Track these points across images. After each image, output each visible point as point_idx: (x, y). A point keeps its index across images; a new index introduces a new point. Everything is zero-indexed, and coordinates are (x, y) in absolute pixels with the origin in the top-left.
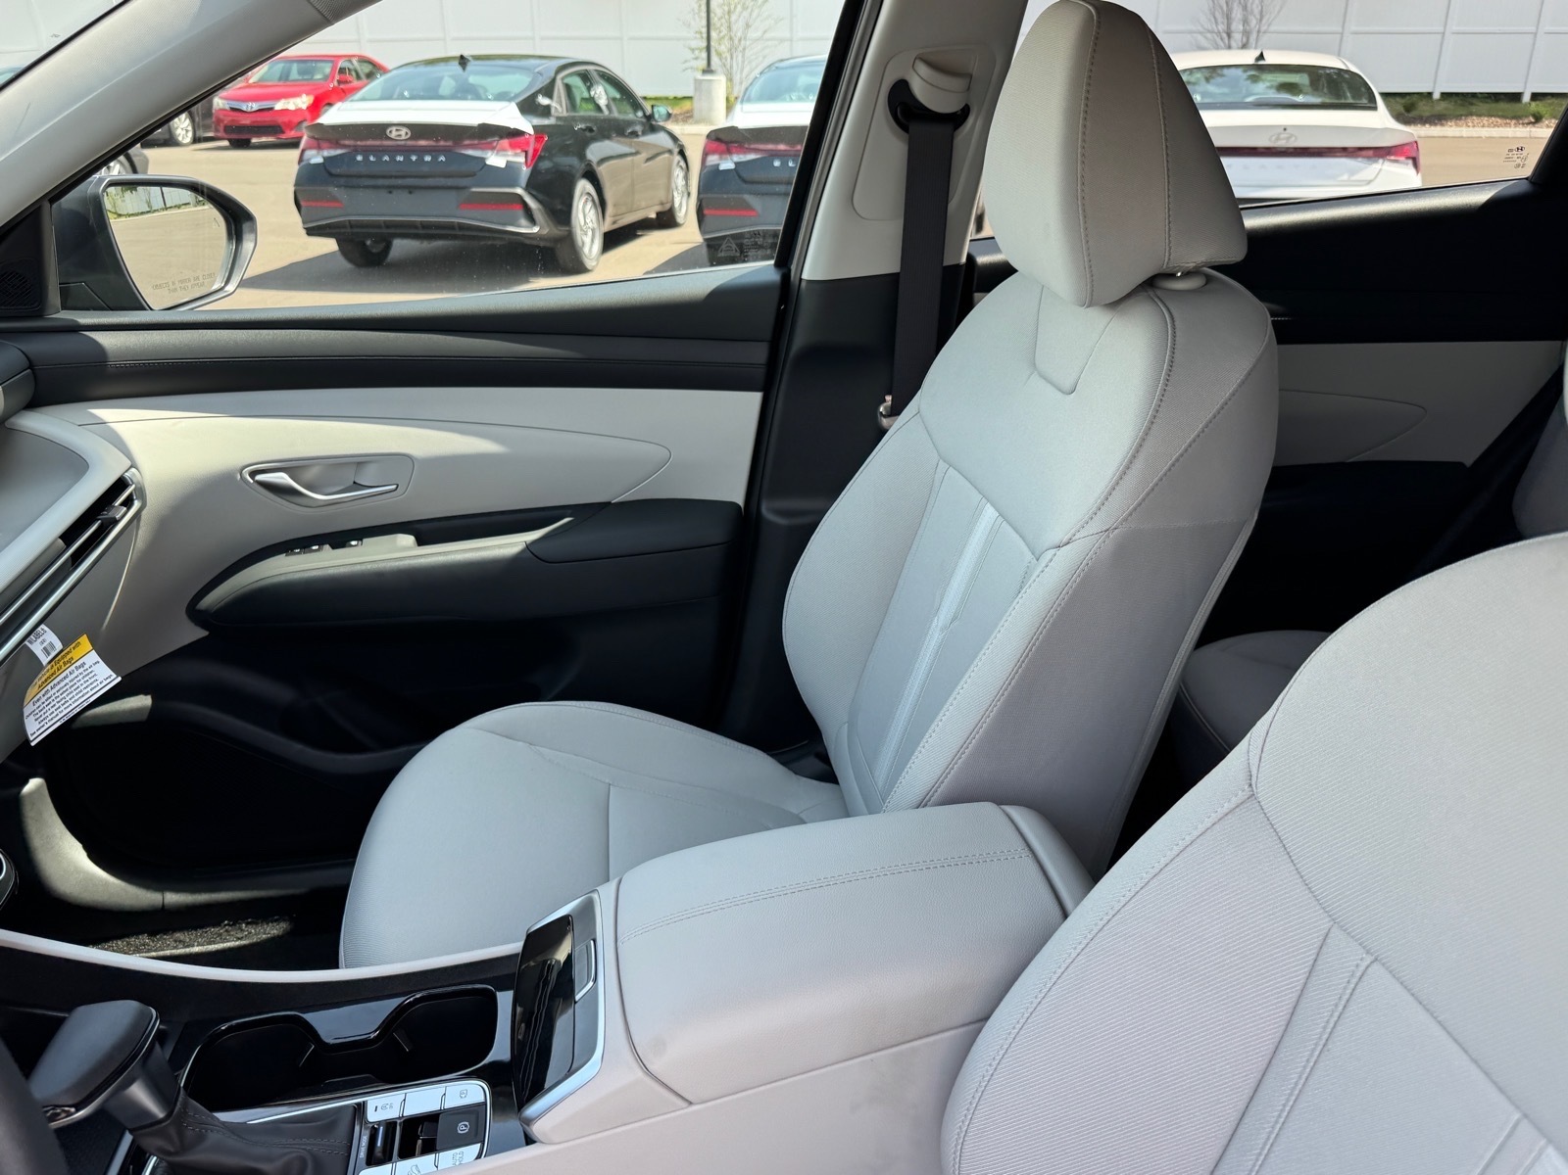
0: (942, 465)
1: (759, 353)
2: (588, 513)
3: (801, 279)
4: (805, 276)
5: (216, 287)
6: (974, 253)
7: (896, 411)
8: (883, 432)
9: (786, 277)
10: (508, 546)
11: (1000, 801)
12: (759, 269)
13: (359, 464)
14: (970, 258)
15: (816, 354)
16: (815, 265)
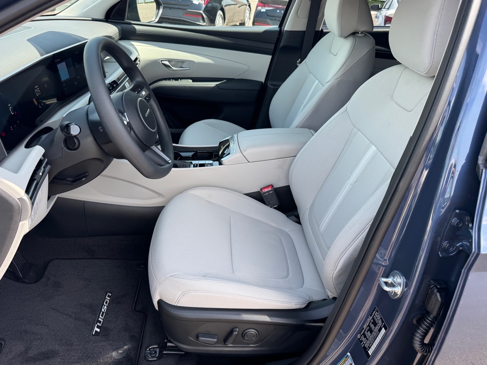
0: (309, 73)
1: (272, 47)
2: (229, 80)
3: (284, 30)
4: (285, 29)
5: (153, 20)
6: (323, 29)
7: (300, 62)
8: (297, 67)
9: (281, 30)
10: (212, 84)
11: (309, 129)
12: (275, 27)
13: (183, 62)
14: (322, 30)
15: (285, 48)
16: (287, 27)
